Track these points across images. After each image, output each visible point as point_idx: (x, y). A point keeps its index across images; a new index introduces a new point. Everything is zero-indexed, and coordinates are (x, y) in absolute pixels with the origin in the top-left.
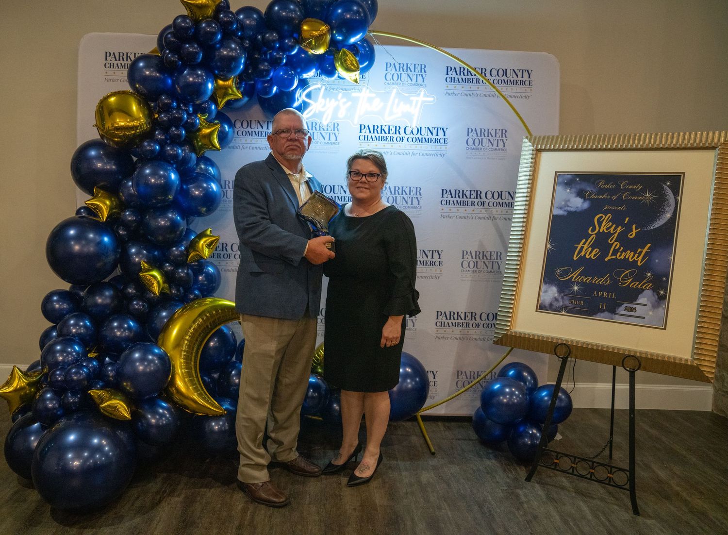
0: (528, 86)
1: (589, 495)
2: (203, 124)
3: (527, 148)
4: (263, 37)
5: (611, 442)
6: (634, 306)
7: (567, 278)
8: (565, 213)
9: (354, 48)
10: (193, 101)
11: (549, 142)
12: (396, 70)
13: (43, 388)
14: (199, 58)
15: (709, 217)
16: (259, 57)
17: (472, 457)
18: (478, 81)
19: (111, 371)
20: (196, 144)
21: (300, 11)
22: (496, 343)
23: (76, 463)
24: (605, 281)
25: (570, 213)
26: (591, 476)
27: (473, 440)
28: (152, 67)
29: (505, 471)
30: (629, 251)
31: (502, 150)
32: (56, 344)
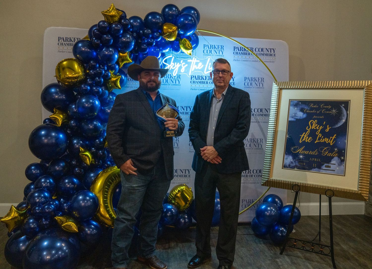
0: (274, 57)
1: (311, 260)
2: (112, 76)
3: (275, 88)
4: (143, 32)
5: (320, 232)
6: (330, 165)
7: (297, 152)
8: (295, 120)
9: (189, 38)
10: (107, 64)
11: (286, 85)
12: (209, 48)
13: (28, 217)
14: (111, 42)
15: (363, 121)
16: (141, 41)
17: (252, 243)
18: (249, 54)
19: (66, 206)
20: (108, 86)
21: (162, 19)
22: (263, 185)
23: (48, 257)
24: (315, 153)
25: (297, 119)
26: (312, 250)
27: (252, 235)
28: (86, 47)
29: (269, 250)
30: (326, 138)
31: (262, 88)
32: (35, 192)
